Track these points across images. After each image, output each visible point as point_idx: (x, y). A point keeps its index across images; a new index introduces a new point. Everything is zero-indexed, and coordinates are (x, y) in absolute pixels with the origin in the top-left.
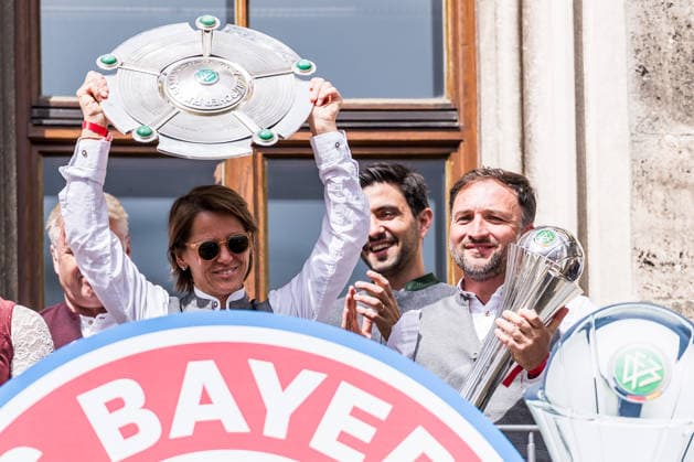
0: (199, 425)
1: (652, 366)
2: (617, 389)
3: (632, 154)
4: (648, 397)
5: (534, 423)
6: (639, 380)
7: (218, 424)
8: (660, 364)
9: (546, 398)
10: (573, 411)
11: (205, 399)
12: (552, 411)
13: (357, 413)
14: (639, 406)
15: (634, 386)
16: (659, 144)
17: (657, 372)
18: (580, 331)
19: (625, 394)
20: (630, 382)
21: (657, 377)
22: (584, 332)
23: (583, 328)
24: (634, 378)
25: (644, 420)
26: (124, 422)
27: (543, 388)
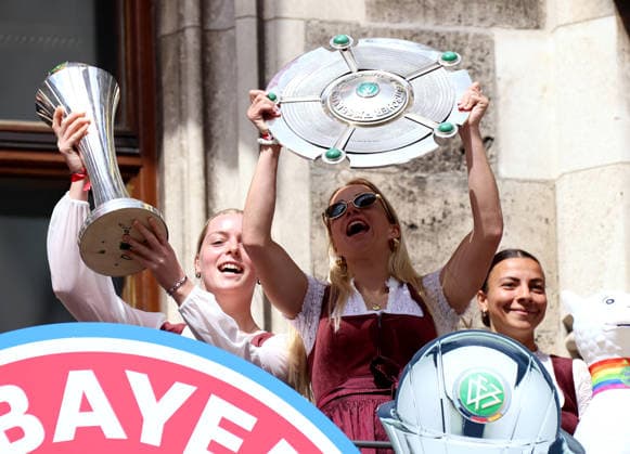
0: (80, 431)
1: (493, 390)
2: (461, 410)
3: (311, 187)
4: (490, 419)
5: (388, 440)
6: (481, 401)
7: (97, 430)
8: (500, 388)
9: (398, 415)
10: (421, 429)
11: (85, 406)
12: (404, 429)
13: (225, 424)
14: (482, 427)
15: (477, 407)
16: (336, 177)
17: (497, 395)
18: (427, 356)
19: (469, 415)
20: (474, 404)
21: (498, 401)
22: (431, 356)
23: (430, 353)
24: (477, 400)
25: (487, 440)
26: (10, 425)
27: (395, 407)
